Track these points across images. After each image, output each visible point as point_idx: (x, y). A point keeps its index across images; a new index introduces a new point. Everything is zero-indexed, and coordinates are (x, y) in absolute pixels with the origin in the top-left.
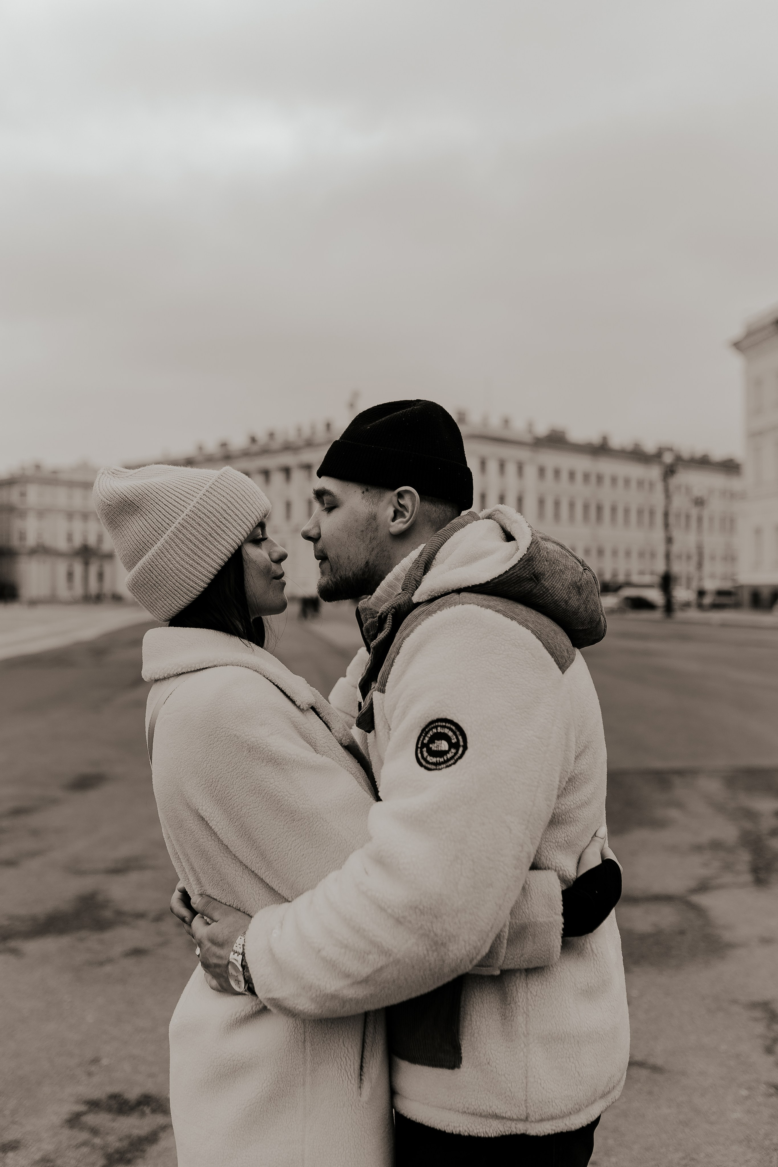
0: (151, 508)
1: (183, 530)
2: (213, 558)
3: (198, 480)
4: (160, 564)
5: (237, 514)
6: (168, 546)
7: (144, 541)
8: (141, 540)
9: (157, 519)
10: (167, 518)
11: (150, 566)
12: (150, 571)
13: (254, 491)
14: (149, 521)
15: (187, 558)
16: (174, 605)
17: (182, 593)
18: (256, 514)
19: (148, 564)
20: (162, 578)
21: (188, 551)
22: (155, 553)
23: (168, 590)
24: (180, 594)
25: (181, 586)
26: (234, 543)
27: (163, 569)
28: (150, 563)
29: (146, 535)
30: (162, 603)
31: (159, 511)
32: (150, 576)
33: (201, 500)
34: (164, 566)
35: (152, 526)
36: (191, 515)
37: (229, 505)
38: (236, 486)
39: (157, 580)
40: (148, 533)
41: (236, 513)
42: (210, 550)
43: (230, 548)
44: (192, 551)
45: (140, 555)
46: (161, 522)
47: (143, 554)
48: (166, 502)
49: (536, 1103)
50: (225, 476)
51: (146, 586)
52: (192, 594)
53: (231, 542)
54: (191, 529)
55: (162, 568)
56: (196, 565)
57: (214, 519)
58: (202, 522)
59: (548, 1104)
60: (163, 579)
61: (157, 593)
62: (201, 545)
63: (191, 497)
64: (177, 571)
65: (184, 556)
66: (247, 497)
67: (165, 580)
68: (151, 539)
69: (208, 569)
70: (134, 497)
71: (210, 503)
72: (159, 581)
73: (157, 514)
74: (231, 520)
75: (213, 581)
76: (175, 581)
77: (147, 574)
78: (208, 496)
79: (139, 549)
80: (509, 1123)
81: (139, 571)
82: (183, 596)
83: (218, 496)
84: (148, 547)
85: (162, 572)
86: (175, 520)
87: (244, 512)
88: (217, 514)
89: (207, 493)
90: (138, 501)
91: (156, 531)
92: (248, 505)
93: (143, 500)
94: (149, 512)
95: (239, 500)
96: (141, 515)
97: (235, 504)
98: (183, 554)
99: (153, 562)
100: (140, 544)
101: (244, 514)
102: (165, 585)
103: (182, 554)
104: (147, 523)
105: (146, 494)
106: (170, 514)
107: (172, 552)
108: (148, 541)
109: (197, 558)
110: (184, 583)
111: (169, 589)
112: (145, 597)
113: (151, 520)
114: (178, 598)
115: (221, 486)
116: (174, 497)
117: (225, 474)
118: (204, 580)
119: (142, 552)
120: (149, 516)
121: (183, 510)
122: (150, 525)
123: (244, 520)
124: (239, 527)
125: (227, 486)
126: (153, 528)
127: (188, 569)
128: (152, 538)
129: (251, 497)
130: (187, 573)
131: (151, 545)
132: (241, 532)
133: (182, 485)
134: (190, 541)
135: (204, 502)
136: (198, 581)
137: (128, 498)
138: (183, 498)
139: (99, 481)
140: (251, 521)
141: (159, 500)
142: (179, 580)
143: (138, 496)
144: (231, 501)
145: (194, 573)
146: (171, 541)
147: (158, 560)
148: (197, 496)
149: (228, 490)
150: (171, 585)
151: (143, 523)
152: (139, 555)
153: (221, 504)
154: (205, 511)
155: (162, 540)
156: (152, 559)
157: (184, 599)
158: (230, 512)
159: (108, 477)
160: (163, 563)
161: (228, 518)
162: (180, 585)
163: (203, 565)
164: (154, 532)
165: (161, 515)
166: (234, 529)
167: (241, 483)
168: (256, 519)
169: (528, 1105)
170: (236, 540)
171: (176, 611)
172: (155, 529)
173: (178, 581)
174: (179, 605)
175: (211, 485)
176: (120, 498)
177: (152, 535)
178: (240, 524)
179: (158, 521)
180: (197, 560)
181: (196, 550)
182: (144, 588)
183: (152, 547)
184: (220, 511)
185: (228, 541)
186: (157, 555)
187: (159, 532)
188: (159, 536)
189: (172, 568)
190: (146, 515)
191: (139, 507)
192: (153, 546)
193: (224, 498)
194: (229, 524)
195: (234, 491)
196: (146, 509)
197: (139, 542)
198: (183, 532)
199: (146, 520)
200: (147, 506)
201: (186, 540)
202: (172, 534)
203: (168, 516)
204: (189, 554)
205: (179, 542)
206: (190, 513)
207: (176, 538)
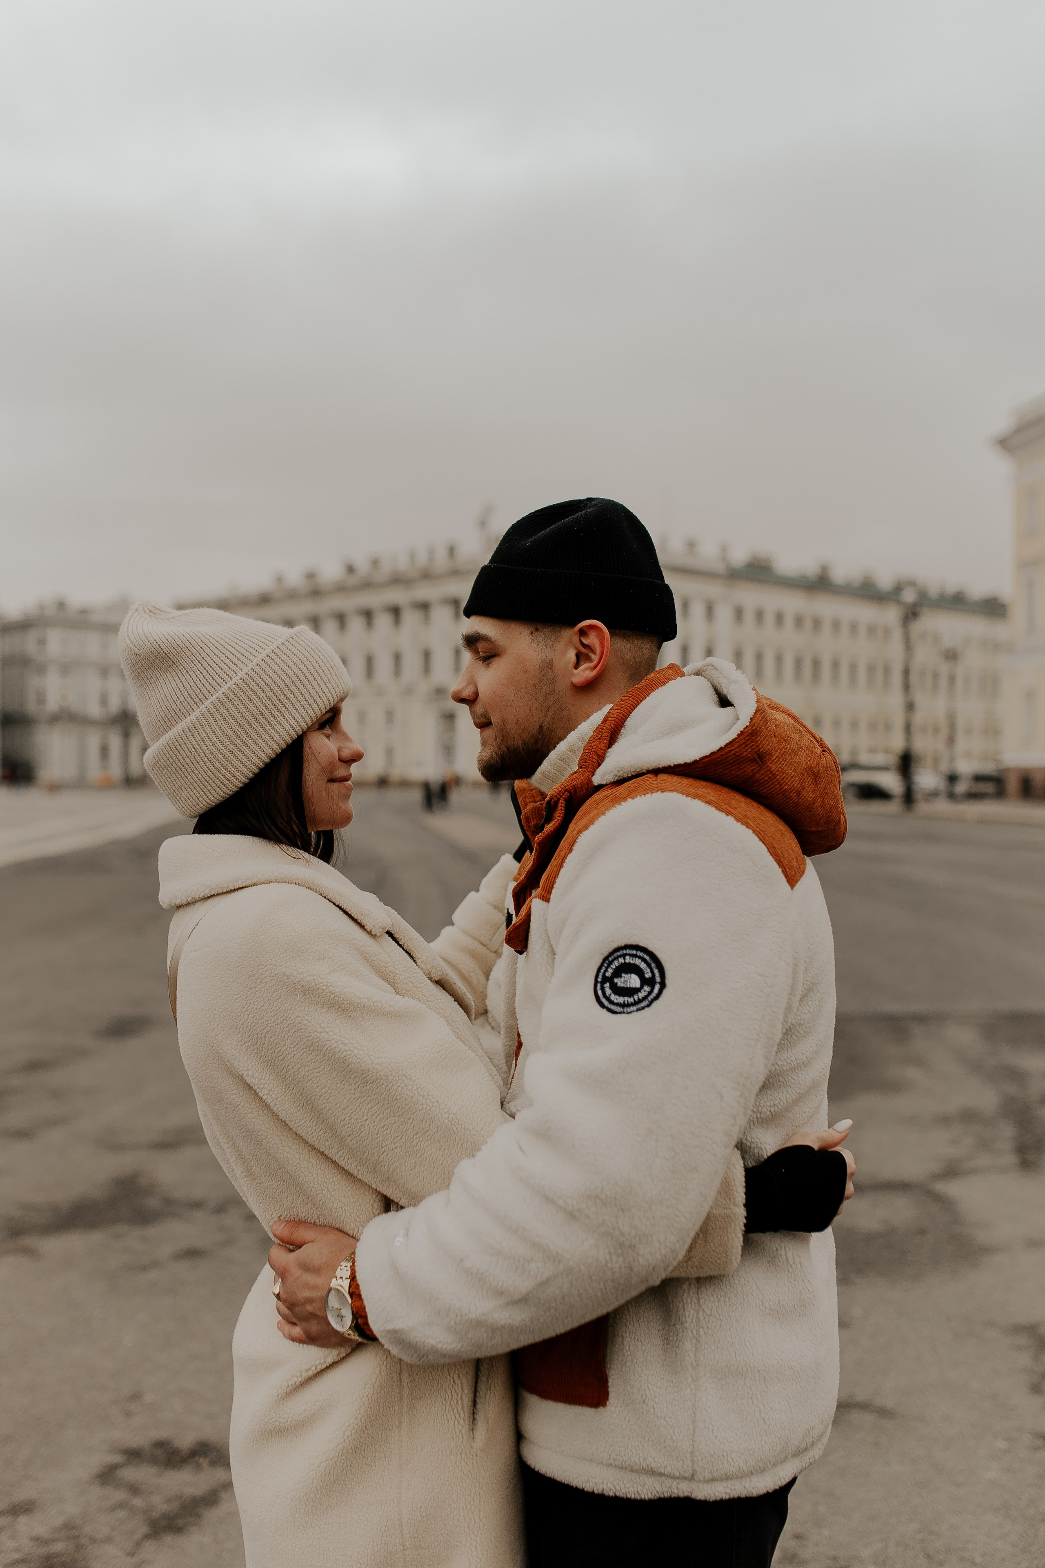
0: (191, 666)
1: (227, 702)
2: (262, 746)
3: (260, 639)
4: (191, 743)
5: (303, 692)
6: (204, 721)
7: (175, 709)
8: (172, 707)
10: (209, 683)
11: (177, 743)
12: (177, 750)
13: (332, 664)
14: (185, 683)
15: (226, 741)
16: (202, 799)
17: (214, 785)
18: (328, 696)
19: (175, 740)
20: (190, 762)
21: (230, 732)
22: (186, 728)
23: (197, 779)
24: (211, 786)
25: (214, 777)
26: (292, 731)
27: (193, 750)
28: (178, 740)
29: (179, 702)
30: (188, 794)
31: (201, 672)
32: (176, 756)
33: (257, 667)
34: (195, 746)
36: (240, 685)
37: (295, 679)
38: (307, 655)
39: (184, 763)
40: (182, 699)
41: (302, 690)
42: (259, 735)
43: (286, 736)
44: (234, 732)
46: (200, 687)
47: (172, 725)
48: (211, 662)
49: (705, 1457)
50: (297, 639)
51: (169, 769)
52: (226, 789)
53: (288, 728)
54: (238, 703)
55: (192, 748)
56: (237, 752)
57: (270, 694)
58: (253, 697)
59: (722, 1458)
60: (192, 763)
61: (182, 780)
62: (248, 727)
63: (245, 660)
64: (211, 756)
65: (224, 738)
66: (320, 671)
67: (194, 765)
68: (183, 708)
69: (253, 760)
70: (170, 649)
71: (269, 673)
72: (186, 765)
73: (197, 676)
74: (294, 700)
75: (256, 775)
76: (207, 769)
77: (172, 753)
78: (268, 662)
79: (167, 719)
80: (668, 1482)
81: (163, 748)
82: (214, 790)
83: (282, 665)
84: (179, 717)
85: (192, 754)
86: (219, 687)
87: (312, 691)
88: (276, 689)
89: (268, 658)
90: (174, 654)
91: (192, 698)
92: (319, 682)
93: (181, 655)
94: (187, 671)
95: (308, 674)
96: (176, 673)
97: (303, 678)
98: (223, 734)
99: (182, 739)
100: (169, 712)
101: (312, 694)
102: (193, 772)
103: (220, 735)
104: (182, 685)
105: (187, 648)
106: (214, 679)
107: (208, 730)
108: (180, 710)
109: (240, 743)
110: (218, 773)
111: (197, 777)
112: (166, 782)
114: (209, 791)
115: (288, 652)
116: (223, 657)
117: (297, 636)
118: (246, 773)
119: (170, 723)
121: (232, 676)
123: (311, 701)
124: (303, 711)
125: (296, 654)
126: (189, 694)
127: (226, 755)
128: (186, 706)
129: (327, 672)
130: (223, 760)
131: (183, 716)
132: (304, 717)
133: (236, 642)
134: (234, 718)
135: (261, 670)
136: (237, 773)
137: (162, 649)
138: (235, 660)
139: (129, 620)
140: (321, 705)
141: (203, 658)
142: (213, 768)
143: (176, 649)
144: (298, 674)
145: (233, 762)
146: (209, 715)
147: (189, 738)
148: (253, 660)
149: (297, 659)
150: (201, 773)
151: (177, 685)
152: (166, 726)
153: (284, 677)
154: (261, 683)
155: (198, 712)
156: (181, 735)
157: (215, 793)
158: (294, 688)
159: (142, 616)
160: (194, 742)
161: (291, 696)
162: (212, 775)
163: (246, 753)
164: (190, 699)
165: (202, 678)
166: (295, 711)
167: (316, 651)
168: (327, 703)
169: (694, 1458)
170: (296, 727)
171: (204, 807)
172: (191, 695)
173: (211, 769)
174: (209, 801)
175: (275, 649)
176: (152, 648)
177: (186, 702)
178: (305, 706)
179: (196, 685)
180: (239, 746)
181: (240, 732)
182: (167, 771)
183: (184, 718)
184: (281, 686)
185: (285, 726)
186: (187, 730)
187: (196, 701)
188: (195, 705)
189: (204, 751)
190: (183, 674)
191: (176, 663)
192: (186, 718)
193: (288, 669)
194: (289, 704)
195: (303, 661)
196: (183, 667)
197: (168, 710)
198: (227, 706)
199: (181, 681)
200: (186, 664)
201: (229, 717)
202: (211, 706)
203: (211, 681)
204: (230, 736)
205: (219, 718)
206: (240, 681)
207: (216, 712)
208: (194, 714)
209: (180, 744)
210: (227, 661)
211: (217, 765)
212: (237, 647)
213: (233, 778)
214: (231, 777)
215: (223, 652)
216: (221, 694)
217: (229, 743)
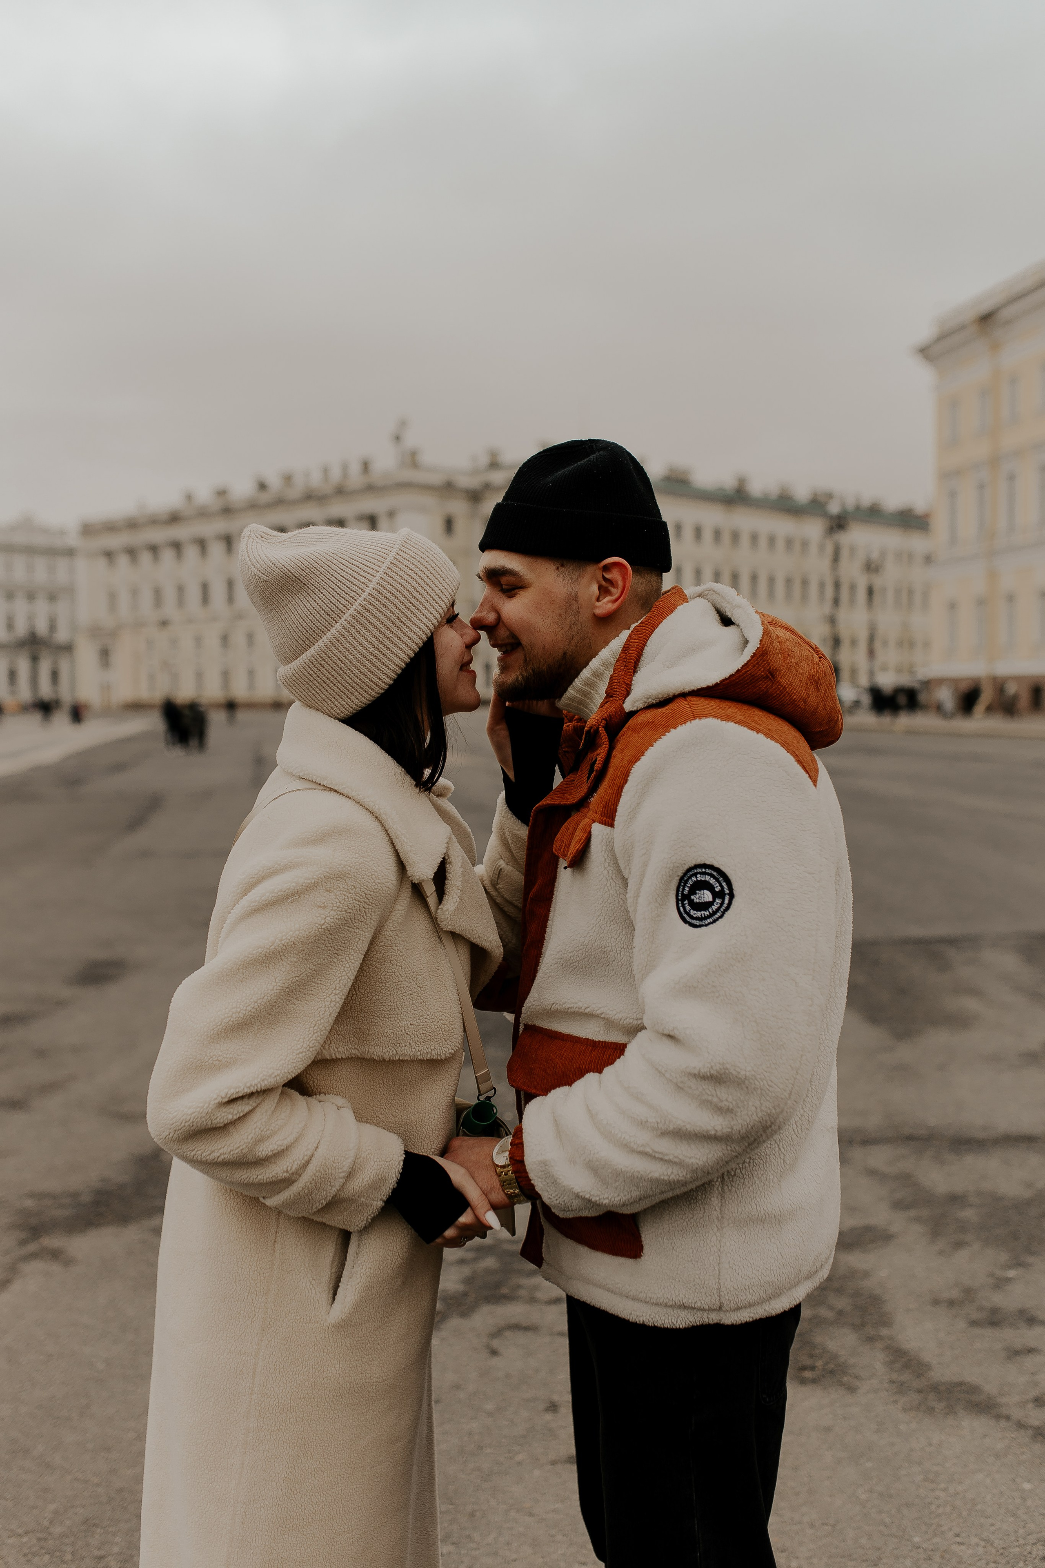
0: (322, 585)
1: (360, 617)
6: (345, 633)
7: (312, 628)
8: (308, 626)
9: (329, 600)
10: (340, 602)
12: (321, 664)
14: (320, 602)
15: (370, 647)
19: (318, 656)
26: (427, 628)
29: (315, 620)
31: (333, 589)
32: (320, 671)
35: (324, 608)
40: (318, 617)
43: (422, 634)
45: (306, 644)
46: (335, 603)
47: (310, 643)
48: (340, 578)
49: (730, 1291)
59: (744, 1290)
65: (367, 645)
68: (321, 625)
70: (299, 572)
71: (396, 579)
73: (329, 593)
77: (316, 669)
79: (305, 637)
80: (699, 1314)
84: (317, 634)
86: (354, 600)
90: (305, 576)
91: (328, 614)
92: (439, 579)
93: (310, 575)
94: (319, 590)
96: (307, 593)
97: (426, 578)
100: (307, 631)
104: (316, 604)
105: (316, 568)
106: (346, 593)
113: (322, 601)
116: (350, 572)
119: (308, 641)
120: (319, 595)
122: (321, 607)
126: (324, 611)
127: (371, 660)
128: (323, 623)
130: (369, 665)
131: (321, 632)
132: (434, 614)
136: (383, 677)
138: (362, 573)
141: (332, 575)
143: (305, 570)
144: (421, 576)
146: (350, 626)
150: (347, 680)
151: (310, 604)
154: (392, 589)
155: (338, 626)
159: (255, 541)
164: (326, 615)
165: (335, 594)
169: (721, 1293)
170: (429, 625)
172: (327, 612)
177: (323, 619)
179: (331, 601)
183: (323, 634)
186: (330, 644)
187: (333, 616)
188: (332, 620)
190: (315, 593)
191: (306, 584)
192: (326, 634)
193: (412, 572)
196: (315, 587)
197: (305, 629)
198: (366, 616)
199: (314, 600)
200: (316, 583)
201: (369, 626)
202: (351, 619)
203: (345, 595)
204: (373, 642)
205: (361, 628)
206: (374, 591)
207: (356, 623)
208: (334, 628)
209: (323, 659)
210: (355, 575)
211: (365, 671)
212: (360, 560)
213: (379, 682)
214: (378, 680)
215: (349, 567)
216: (358, 606)
217: (373, 649)
